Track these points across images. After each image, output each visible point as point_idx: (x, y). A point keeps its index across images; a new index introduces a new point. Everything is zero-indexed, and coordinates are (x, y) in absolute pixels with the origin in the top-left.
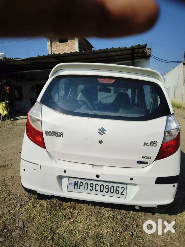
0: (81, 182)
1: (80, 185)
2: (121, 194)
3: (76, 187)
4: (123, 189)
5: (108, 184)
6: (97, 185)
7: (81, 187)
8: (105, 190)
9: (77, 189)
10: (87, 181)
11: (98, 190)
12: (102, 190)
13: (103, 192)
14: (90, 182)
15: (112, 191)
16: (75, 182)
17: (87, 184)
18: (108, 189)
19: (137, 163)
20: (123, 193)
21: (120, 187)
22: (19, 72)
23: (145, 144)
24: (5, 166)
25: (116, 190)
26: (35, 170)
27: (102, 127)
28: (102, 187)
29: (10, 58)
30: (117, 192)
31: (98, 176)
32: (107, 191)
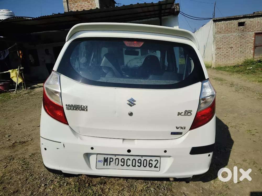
0: (110, 158)
1: (110, 162)
2: (155, 167)
3: (106, 163)
4: (156, 162)
5: (140, 158)
6: (128, 160)
7: (111, 163)
8: (137, 164)
9: (107, 165)
10: (117, 157)
11: (130, 165)
12: (134, 165)
13: (135, 166)
14: (120, 158)
15: (145, 165)
16: (105, 158)
17: (117, 160)
18: (141, 163)
19: (171, 134)
20: (156, 166)
21: (154, 160)
22: (32, 34)
23: (179, 114)
24: (25, 142)
25: (149, 164)
26: (58, 149)
27: (132, 98)
28: (134, 161)
29: (19, 17)
30: (151, 165)
31: (129, 151)
32: (139, 165)
